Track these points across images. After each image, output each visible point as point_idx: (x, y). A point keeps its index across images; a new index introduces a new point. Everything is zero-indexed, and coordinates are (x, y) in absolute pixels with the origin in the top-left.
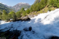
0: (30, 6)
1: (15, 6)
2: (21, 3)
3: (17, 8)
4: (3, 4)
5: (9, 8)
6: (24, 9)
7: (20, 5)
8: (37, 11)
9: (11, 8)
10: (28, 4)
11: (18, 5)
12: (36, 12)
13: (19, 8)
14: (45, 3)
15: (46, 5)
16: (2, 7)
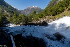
1: (25, 10)
2: (32, 7)
3: (27, 12)
4: (14, 7)
5: (19, 11)
7: (30, 9)
9: (21, 12)
10: (40, 8)
11: (28, 9)
12: (52, 16)
13: (28, 13)
14: (66, 5)
15: (67, 8)
16: (12, 11)
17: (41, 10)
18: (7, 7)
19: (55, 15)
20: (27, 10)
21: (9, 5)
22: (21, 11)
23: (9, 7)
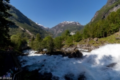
0: (82, 26)
2: (65, 23)
3: (57, 31)
5: (45, 30)
6: (69, 32)
7: (63, 26)
8: (100, 37)
10: (78, 23)
11: (59, 26)
12: (96, 38)
16: (36, 30)
17: (80, 27)
18: (31, 25)
19: (103, 37)
20: (57, 27)
21: (33, 23)
22: (48, 30)
23: (32, 25)
